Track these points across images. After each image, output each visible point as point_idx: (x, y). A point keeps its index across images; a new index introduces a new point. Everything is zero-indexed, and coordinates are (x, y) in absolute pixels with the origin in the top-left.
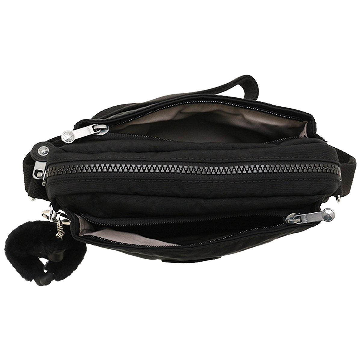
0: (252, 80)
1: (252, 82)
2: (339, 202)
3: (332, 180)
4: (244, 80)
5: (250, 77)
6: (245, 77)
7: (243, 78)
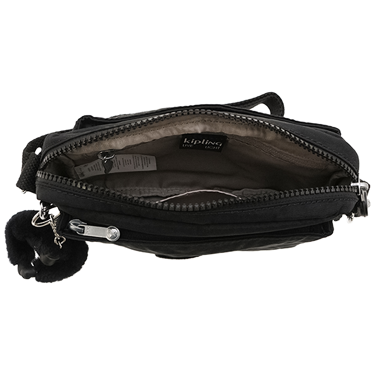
0: (277, 97)
1: (277, 100)
2: (352, 221)
3: (349, 199)
4: (268, 97)
5: (275, 94)
6: (269, 94)
7: (267, 95)
